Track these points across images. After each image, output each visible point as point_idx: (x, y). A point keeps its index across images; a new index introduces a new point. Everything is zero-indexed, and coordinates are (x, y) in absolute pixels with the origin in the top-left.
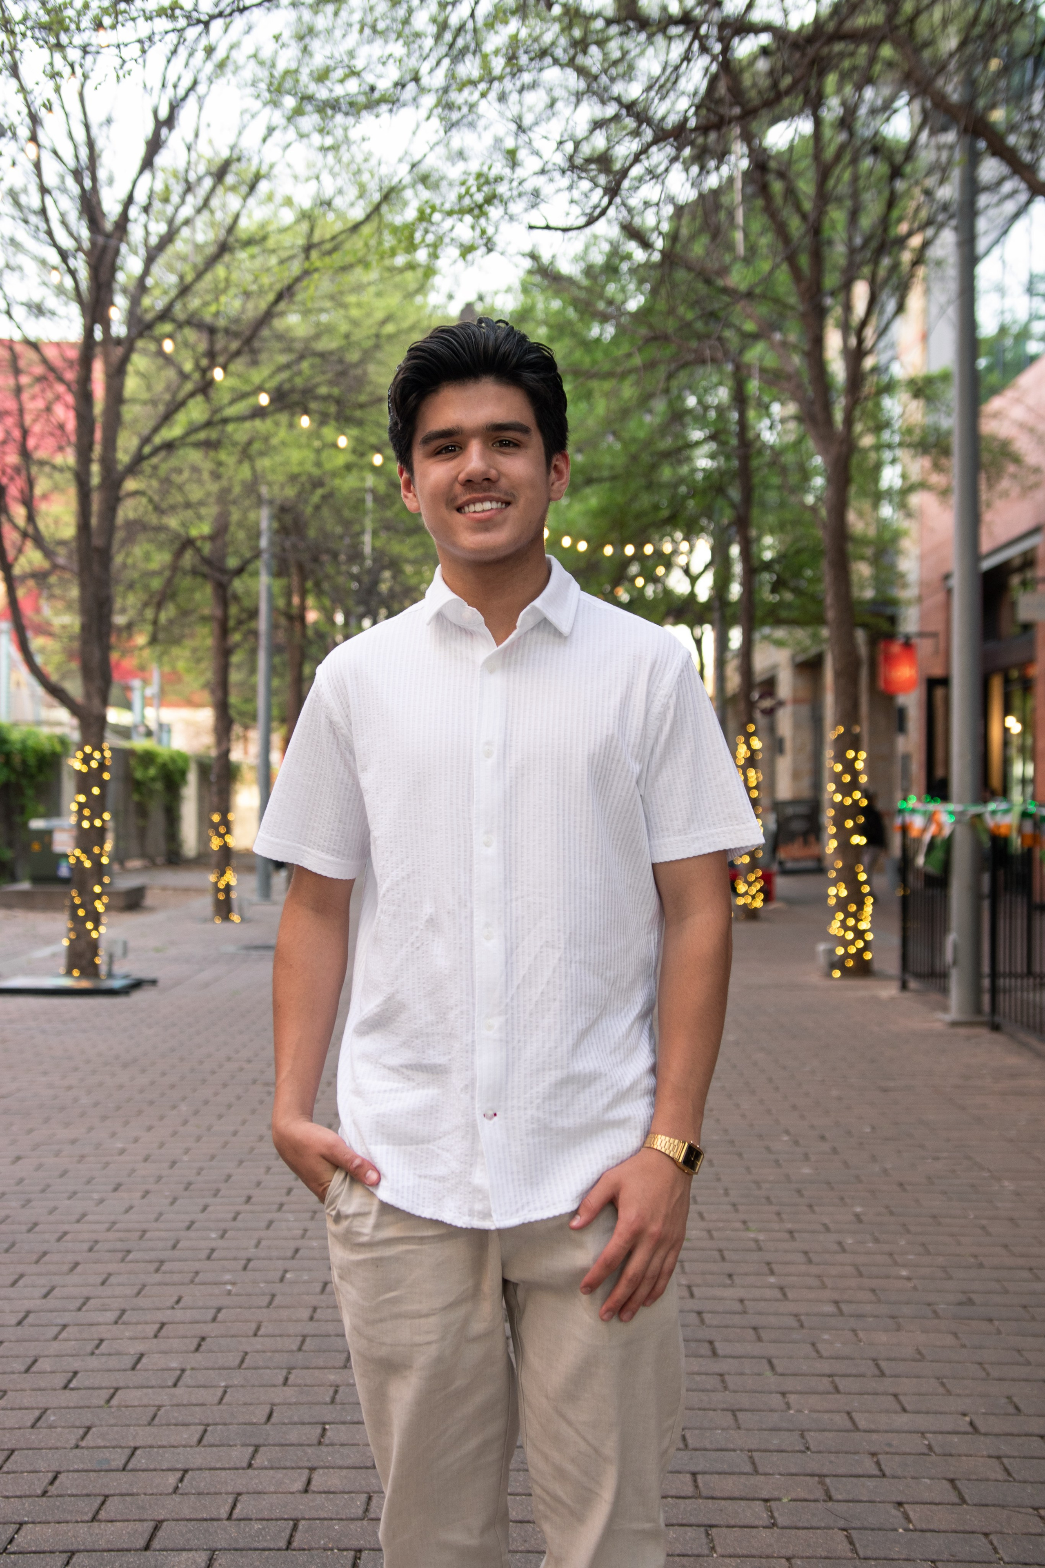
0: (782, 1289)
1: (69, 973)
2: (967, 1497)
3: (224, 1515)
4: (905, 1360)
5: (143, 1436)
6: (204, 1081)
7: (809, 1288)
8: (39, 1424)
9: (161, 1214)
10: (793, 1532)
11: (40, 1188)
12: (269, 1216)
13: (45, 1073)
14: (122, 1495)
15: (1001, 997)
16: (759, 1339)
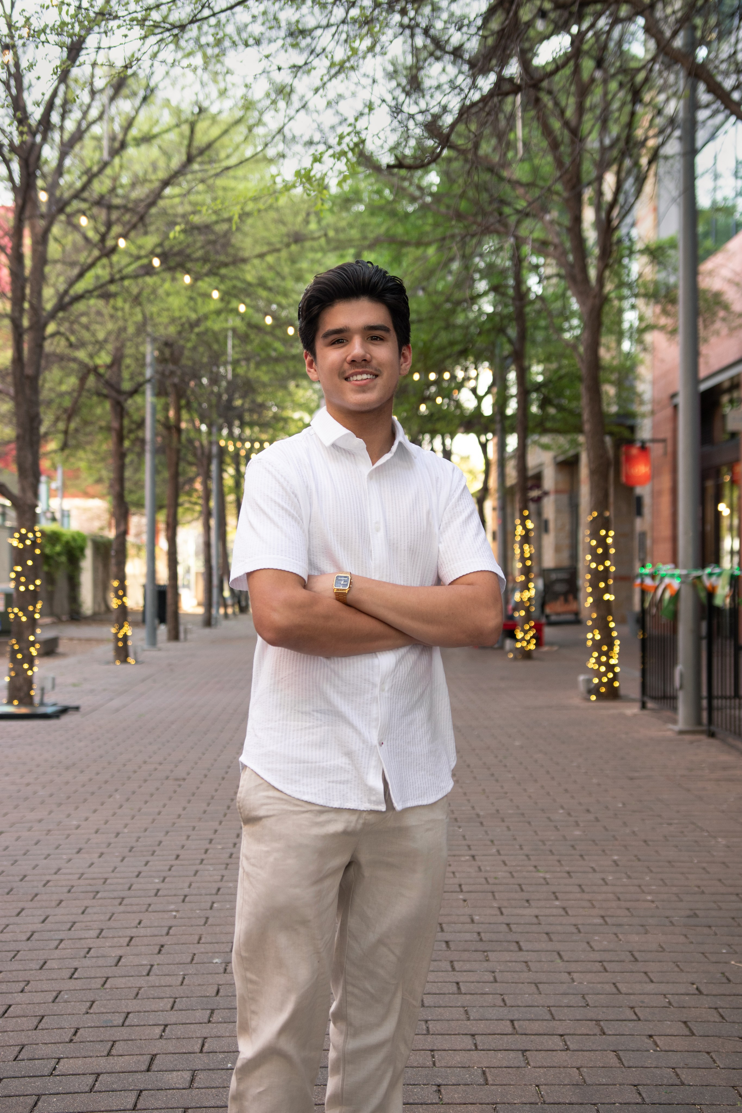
0: (564, 909)
1: (10, 702)
2: (695, 1031)
3: (198, 1050)
4: (651, 951)
5: (133, 1005)
6: (129, 778)
7: (583, 908)
8: (57, 1000)
9: (115, 868)
10: (580, 1053)
11: (23, 852)
12: (195, 868)
13: (7, 775)
14: (125, 1040)
15: (715, 714)
16: (551, 940)
